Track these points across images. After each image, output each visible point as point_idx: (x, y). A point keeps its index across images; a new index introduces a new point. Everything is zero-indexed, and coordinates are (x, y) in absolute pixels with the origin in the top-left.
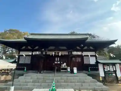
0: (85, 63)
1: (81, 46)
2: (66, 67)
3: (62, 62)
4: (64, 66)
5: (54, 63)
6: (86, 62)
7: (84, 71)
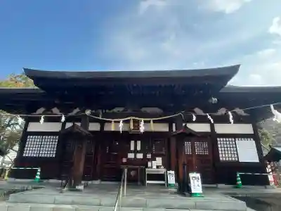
0: (221, 159)
1: (210, 101)
2: (162, 170)
3: (149, 156)
4: (158, 167)
5: (126, 157)
6: (224, 156)
7: (220, 185)
